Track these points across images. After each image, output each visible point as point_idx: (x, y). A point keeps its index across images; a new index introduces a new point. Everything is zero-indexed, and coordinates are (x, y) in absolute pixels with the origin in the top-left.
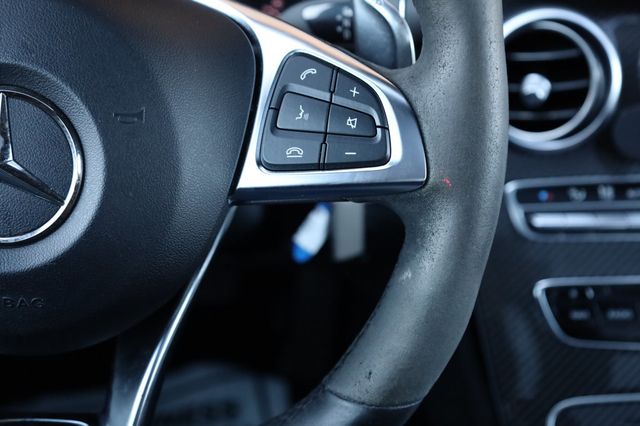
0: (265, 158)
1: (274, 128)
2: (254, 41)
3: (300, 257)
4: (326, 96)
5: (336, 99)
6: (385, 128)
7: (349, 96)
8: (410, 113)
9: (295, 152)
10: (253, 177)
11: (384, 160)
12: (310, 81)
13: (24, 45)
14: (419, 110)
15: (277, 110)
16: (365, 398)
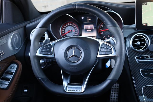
0: (100, 54)
1: (101, 51)
2: (99, 43)
3: (107, 67)
4: (106, 47)
5: (107, 48)
6: (112, 50)
7: (108, 47)
8: (115, 49)
9: (103, 53)
10: (99, 56)
11: (112, 54)
12: (104, 46)
13: (77, 43)
14: (115, 48)
15: (101, 49)
16: (111, 79)
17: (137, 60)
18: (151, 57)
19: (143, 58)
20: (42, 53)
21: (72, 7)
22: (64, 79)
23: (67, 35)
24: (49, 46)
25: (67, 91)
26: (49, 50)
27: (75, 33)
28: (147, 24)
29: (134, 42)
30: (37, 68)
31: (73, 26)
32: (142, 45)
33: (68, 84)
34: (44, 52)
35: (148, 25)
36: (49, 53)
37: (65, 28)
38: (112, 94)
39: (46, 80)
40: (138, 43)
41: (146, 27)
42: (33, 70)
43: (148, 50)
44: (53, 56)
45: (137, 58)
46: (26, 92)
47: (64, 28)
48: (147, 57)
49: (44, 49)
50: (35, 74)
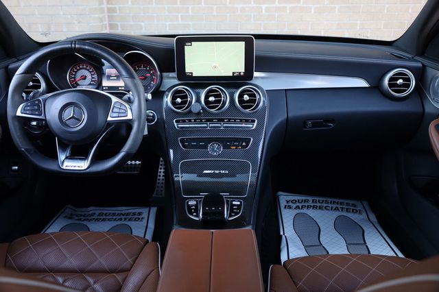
0: (111, 116)
1: (112, 112)
2: (111, 99)
5: (121, 108)
6: (127, 112)
7: (123, 107)
8: (131, 109)
9: (115, 115)
10: (109, 119)
11: (127, 116)
12: (118, 105)
15: (113, 109)
17: (175, 124)
18: (195, 120)
19: (184, 121)
20: (24, 112)
21: (70, 46)
22: (61, 151)
23: (79, 82)
24: (37, 102)
25: (64, 167)
26: (36, 107)
27: (92, 81)
28: (192, 73)
29: (174, 98)
30: (19, 134)
31: (88, 70)
32: (184, 103)
33: (67, 158)
34: (29, 110)
35: (194, 75)
36: (37, 113)
37: (76, 72)
38: (160, 172)
39: (32, 152)
40: (179, 100)
41: (191, 77)
42: (13, 138)
43: (190, 112)
44: (42, 117)
45: (176, 122)
46: (15, 170)
47: (74, 71)
48: (190, 121)
49: (29, 106)
50: (16, 143)
